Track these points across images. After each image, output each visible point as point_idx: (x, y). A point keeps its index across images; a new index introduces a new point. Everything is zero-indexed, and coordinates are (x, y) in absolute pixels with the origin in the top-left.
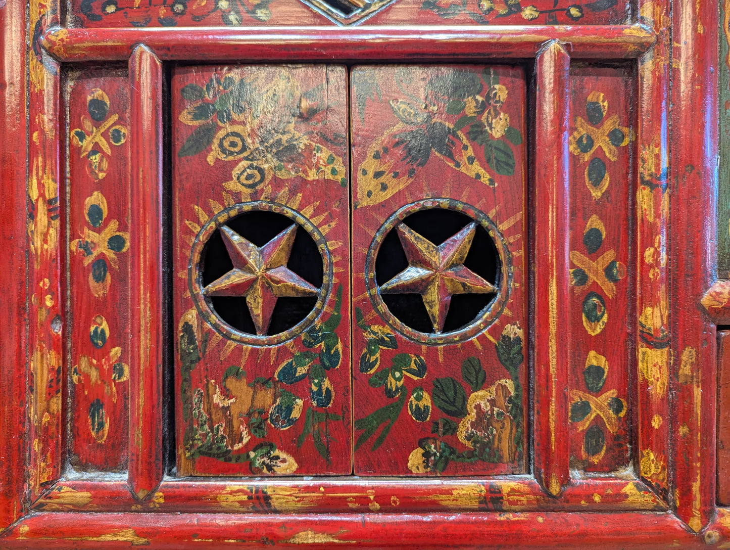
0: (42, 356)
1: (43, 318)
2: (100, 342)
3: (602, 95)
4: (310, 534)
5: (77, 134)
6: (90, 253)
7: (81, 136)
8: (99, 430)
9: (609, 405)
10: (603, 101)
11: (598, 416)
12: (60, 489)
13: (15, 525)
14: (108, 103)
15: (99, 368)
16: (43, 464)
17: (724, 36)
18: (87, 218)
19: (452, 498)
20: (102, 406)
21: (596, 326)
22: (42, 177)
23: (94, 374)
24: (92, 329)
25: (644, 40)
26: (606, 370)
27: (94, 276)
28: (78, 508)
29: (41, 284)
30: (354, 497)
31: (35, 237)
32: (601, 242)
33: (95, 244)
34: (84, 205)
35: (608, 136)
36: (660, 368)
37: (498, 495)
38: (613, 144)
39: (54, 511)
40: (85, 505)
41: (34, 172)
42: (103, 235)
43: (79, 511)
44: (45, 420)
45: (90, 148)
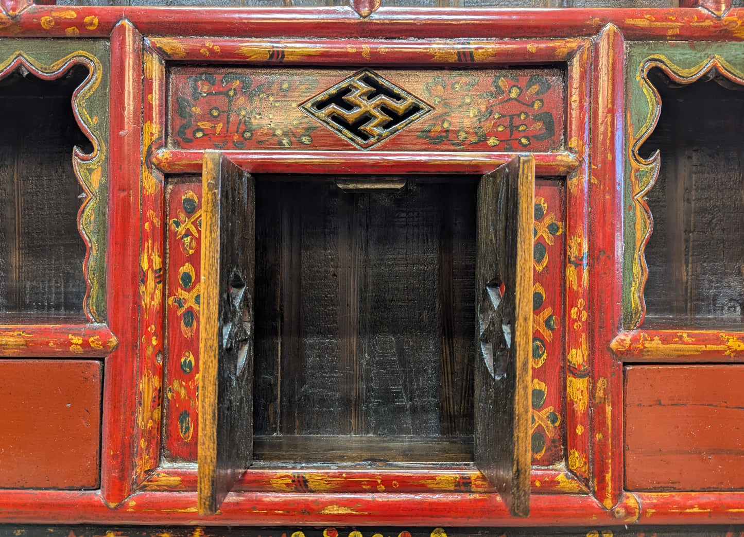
0: (149, 380)
1: (150, 353)
2: (188, 369)
3: (543, 199)
4: (336, 507)
5: (174, 222)
6: (182, 306)
7: (177, 224)
8: (185, 432)
9: (548, 417)
10: (544, 204)
11: (540, 425)
12: (158, 475)
13: (126, 500)
14: (197, 201)
15: (187, 388)
16: (147, 457)
17: (628, 160)
18: (181, 282)
19: (436, 482)
20: (188, 415)
21: (538, 361)
22: (151, 255)
23: (183, 392)
24: (183, 360)
25: (571, 164)
26: (546, 393)
27: (185, 322)
28: (171, 488)
29: (149, 329)
30: (367, 481)
31: (145, 296)
32: (542, 302)
33: (185, 300)
34: (178, 272)
35: (547, 228)
36: (582, 392)
37: (468, 481)
38: (551, 233)
39: (153, 491)
40: (176, 486)
41: (146, 250)
42: (191, 294)
43: (171, 491)
44: (149, 425)
45: (183, 233)
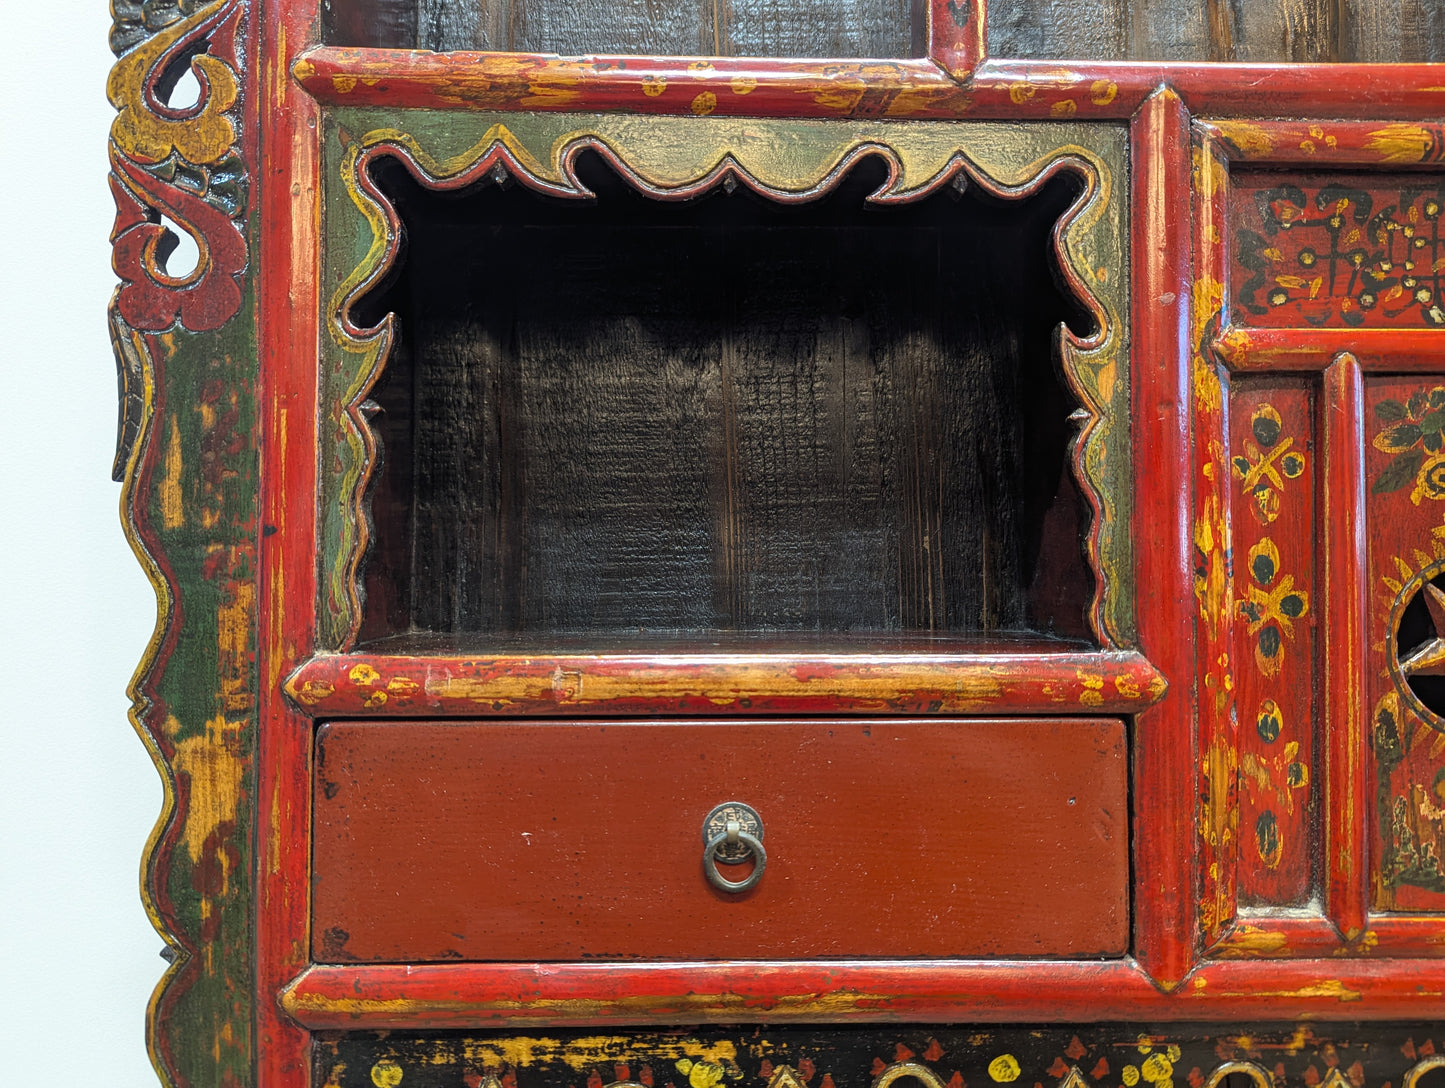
0: (1222, 755)
1: (1222, 705)
2: (1270, 735)
5: (1238, 462)
6: (1256, 618)
7: (1244, 466)
8: (1269, 851)
12: (1243, 929)
13: (1188, 977)
14: (1280, 423)
15: (1270, 769)
16: (1223, 897)
18: (1252, 573)
20: (1273, 820)
22: (1218, 523)
23: (1263, 778)
24: (1260, 718)
27: (1262, 648)
28: (1265, 953)
29: (1220, 661)
31: (1209, 600)
33: (1263, 606)
34: (1248, 555)
39: (1231, 958)
40: (1276, 950)
41: (1206, 515)
42: (1274, 595)
43: (1263, 959)
44: (1226, 838)
45: (1256, 482)
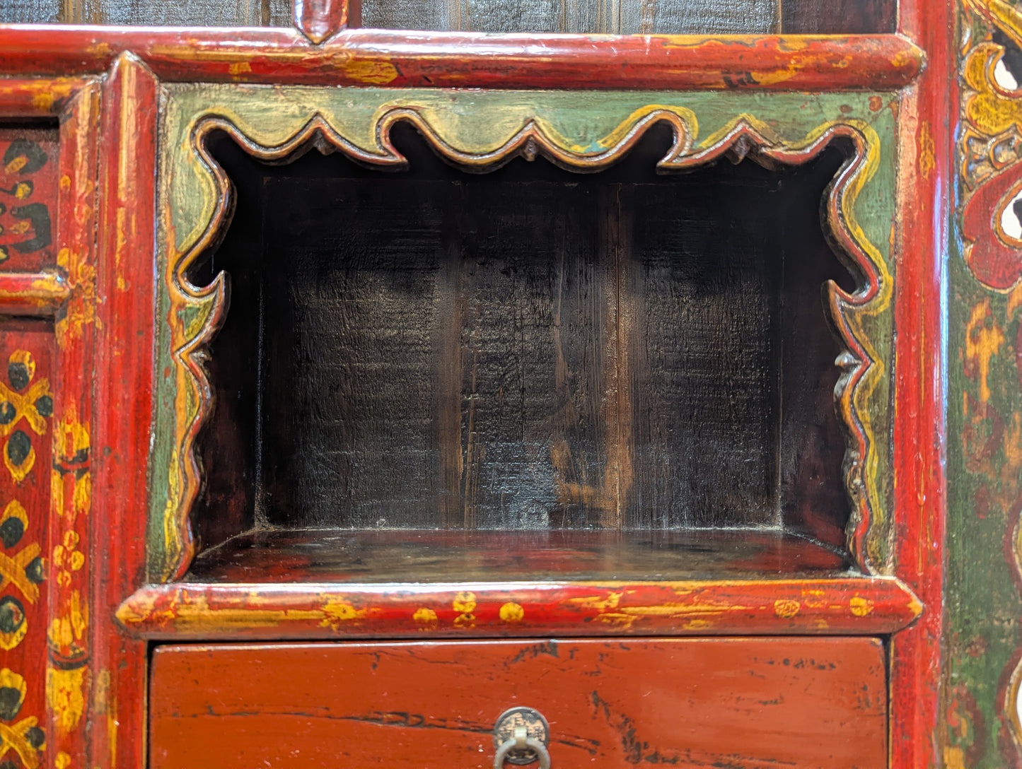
3: (28, 354)
9: (27, 736)
10: (30, 362)
11: (11, 750)
21: (11, 637)
25: (54, 295)
26: (24, 693)
32: (21, 534)
35: (35, 404)
36: (68, 694)
38: (40, 414)
